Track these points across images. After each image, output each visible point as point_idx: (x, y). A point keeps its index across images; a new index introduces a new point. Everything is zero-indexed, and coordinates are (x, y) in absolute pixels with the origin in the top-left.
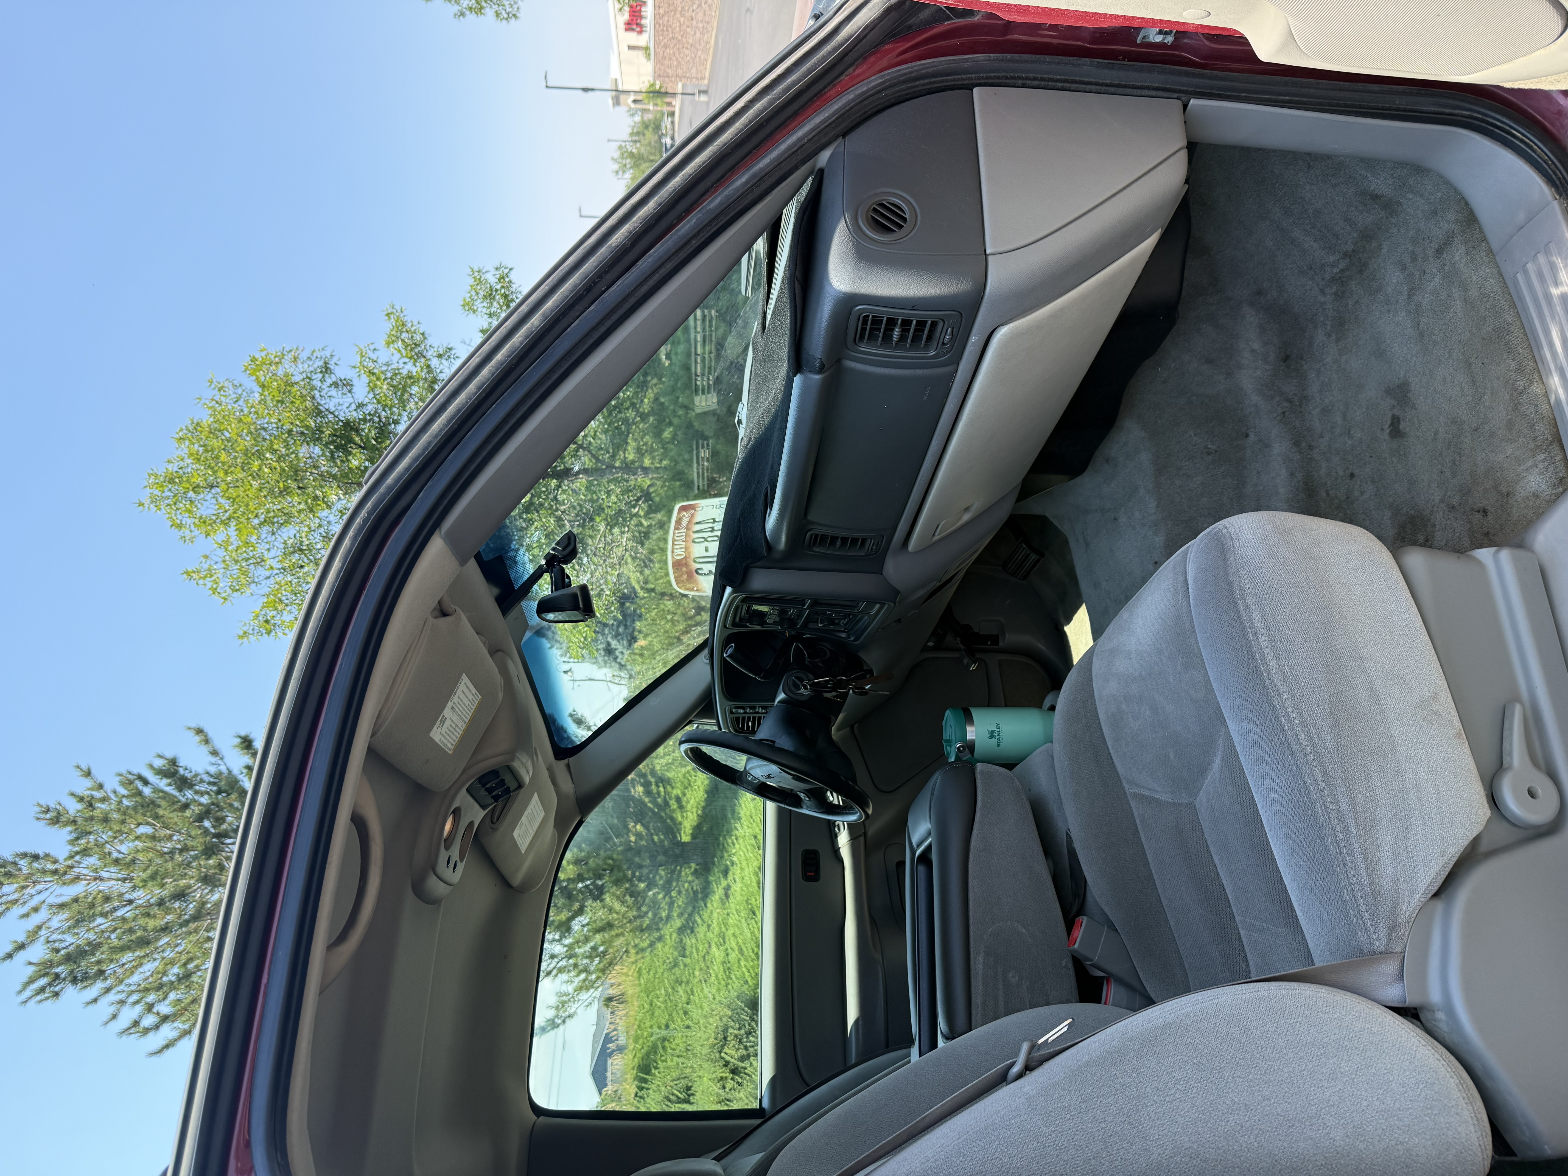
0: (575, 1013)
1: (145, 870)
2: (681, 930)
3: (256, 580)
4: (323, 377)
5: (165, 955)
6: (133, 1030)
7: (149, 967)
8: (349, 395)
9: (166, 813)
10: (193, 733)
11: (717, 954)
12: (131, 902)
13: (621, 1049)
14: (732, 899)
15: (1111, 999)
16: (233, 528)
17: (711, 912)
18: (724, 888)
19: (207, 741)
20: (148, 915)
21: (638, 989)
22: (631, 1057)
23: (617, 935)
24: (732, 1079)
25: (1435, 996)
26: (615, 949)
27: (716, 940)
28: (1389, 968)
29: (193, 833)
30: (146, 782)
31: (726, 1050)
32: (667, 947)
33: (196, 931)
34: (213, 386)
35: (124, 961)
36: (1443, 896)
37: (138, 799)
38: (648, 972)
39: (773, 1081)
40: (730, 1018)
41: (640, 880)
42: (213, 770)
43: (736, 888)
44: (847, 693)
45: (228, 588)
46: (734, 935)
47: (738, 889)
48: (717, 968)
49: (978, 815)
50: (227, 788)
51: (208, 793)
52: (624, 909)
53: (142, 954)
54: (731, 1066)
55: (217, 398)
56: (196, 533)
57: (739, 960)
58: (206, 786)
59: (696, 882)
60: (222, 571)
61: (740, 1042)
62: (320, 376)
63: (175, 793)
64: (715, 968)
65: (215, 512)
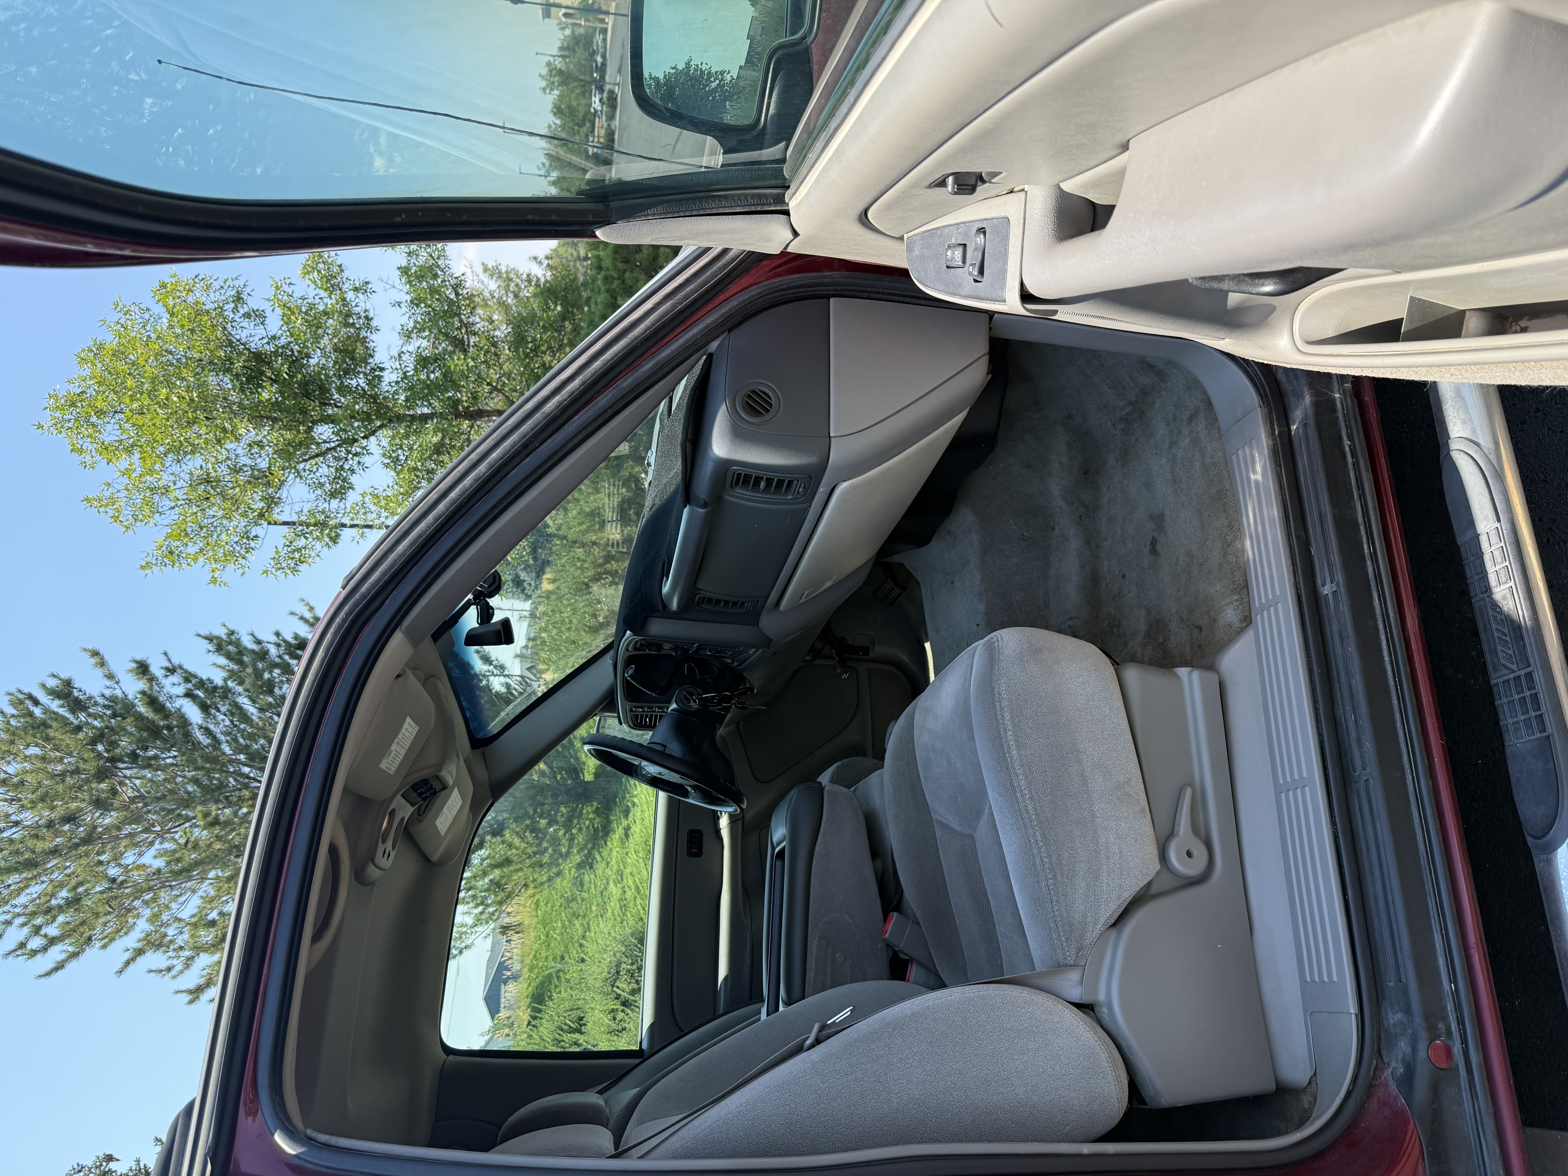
0: (472, 943)
1: (33, 793)
2: (580, 866)
3: (160, 510)
4: (236, 306)
5: (53, 877)
6: (19, 952)
7: (35, 889)
8: (262, 327)
9: (58, 735)
10: (87, 655)
11: (614, 892)
12: (17, 823)
13: (515, 977)
14: (631, 839)
15: (912, 978)
16: (137, 455)
17: (611, 850)
18: (624, 829)
19: (102, 664)
20: (36, 836)
21: (535, 920)
22: (525, 985)
23: (517, 871)
24: (623, 1011)
25: (1102, 997)
26: (514, 883)
27: (614, 877)
28: (1074, 976)
29: (86, 756)
30: (36, 702)
31: (618, 984)
32: (565, 881)
33: (87, 854)
34: (118, 309)
35: (10, 882)
36: (1118, 926)
37: (28, 719)
38: (546, 905)
39: (652, 1027)
40: (623, 953)
41: (541, 816)
42: (108, 693)
43: (636, 829)
44: (730, 707)
45: (130, 517)
46: (631, 874)
47: (638, 830)
48: (613, 905)
49: (822, 826)
50: (123, 712)
51: (101, 717)
52: (524, 845)
53: (30, 876)
54: (622, 999)
55: (122, 321)
56: (98, 458)
57: (635, 898)
58: (100, 709)
59: (597, 820)
60: (125, 500)
61: (632, 976)
62: (232, 305)
63: (68, 715)
64: (612, 904)
65: (117, 438)
